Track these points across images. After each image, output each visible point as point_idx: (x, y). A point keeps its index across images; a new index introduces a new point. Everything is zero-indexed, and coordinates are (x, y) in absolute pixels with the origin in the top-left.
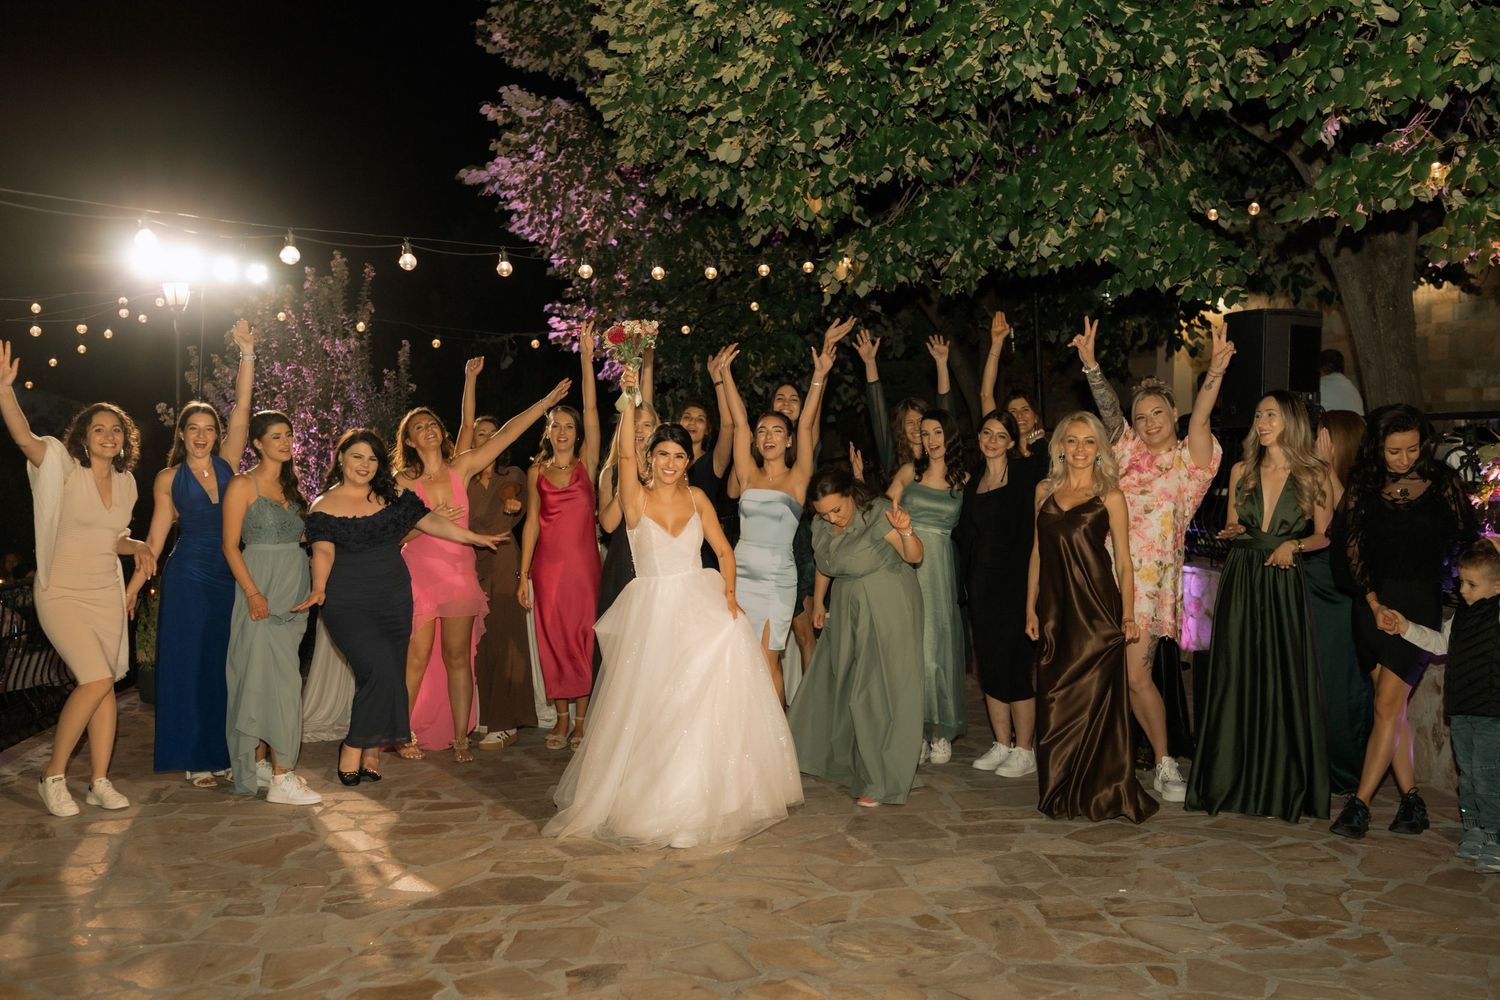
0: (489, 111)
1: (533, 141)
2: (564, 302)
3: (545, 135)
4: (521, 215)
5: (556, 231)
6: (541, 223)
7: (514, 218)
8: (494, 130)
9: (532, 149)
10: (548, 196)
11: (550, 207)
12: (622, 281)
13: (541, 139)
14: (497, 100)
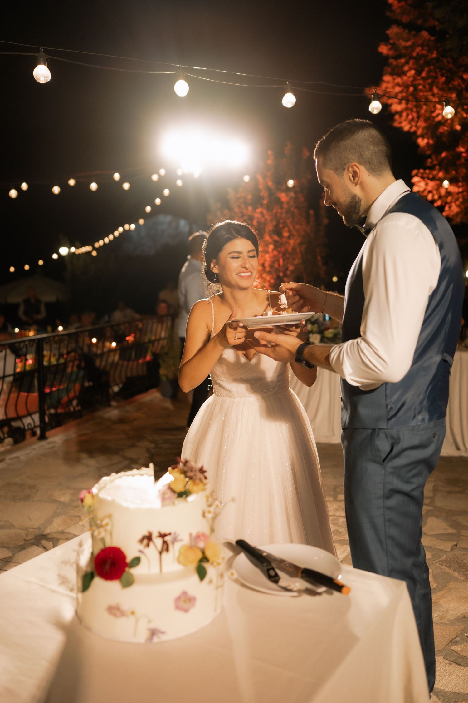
0: (384, 49)
1: (407, 63)
2: (425, 169)
3: (415, 58)
4: (400, 113)
5: (422, 124)
6: (412, 120)
7: (397, 117)
8: (384, 60)
9: (406, 68)
10: (417, 100)
11: (418, 107)
12: (461, 153)
13: (411, 62)
14: (386, 39)
